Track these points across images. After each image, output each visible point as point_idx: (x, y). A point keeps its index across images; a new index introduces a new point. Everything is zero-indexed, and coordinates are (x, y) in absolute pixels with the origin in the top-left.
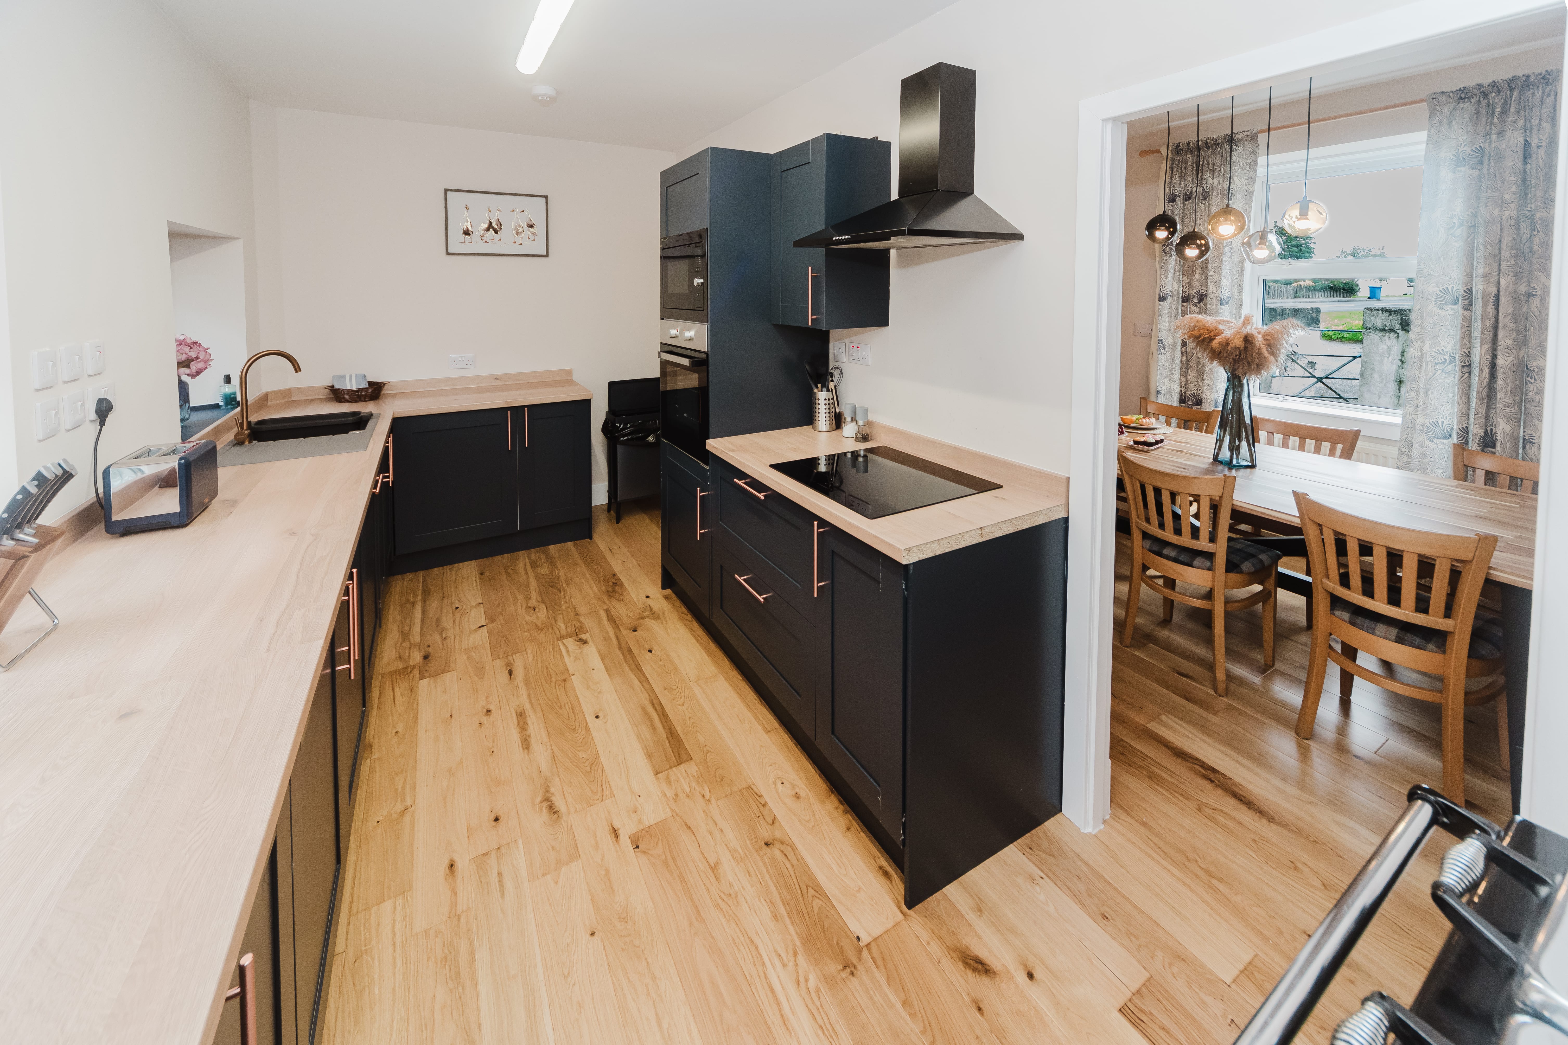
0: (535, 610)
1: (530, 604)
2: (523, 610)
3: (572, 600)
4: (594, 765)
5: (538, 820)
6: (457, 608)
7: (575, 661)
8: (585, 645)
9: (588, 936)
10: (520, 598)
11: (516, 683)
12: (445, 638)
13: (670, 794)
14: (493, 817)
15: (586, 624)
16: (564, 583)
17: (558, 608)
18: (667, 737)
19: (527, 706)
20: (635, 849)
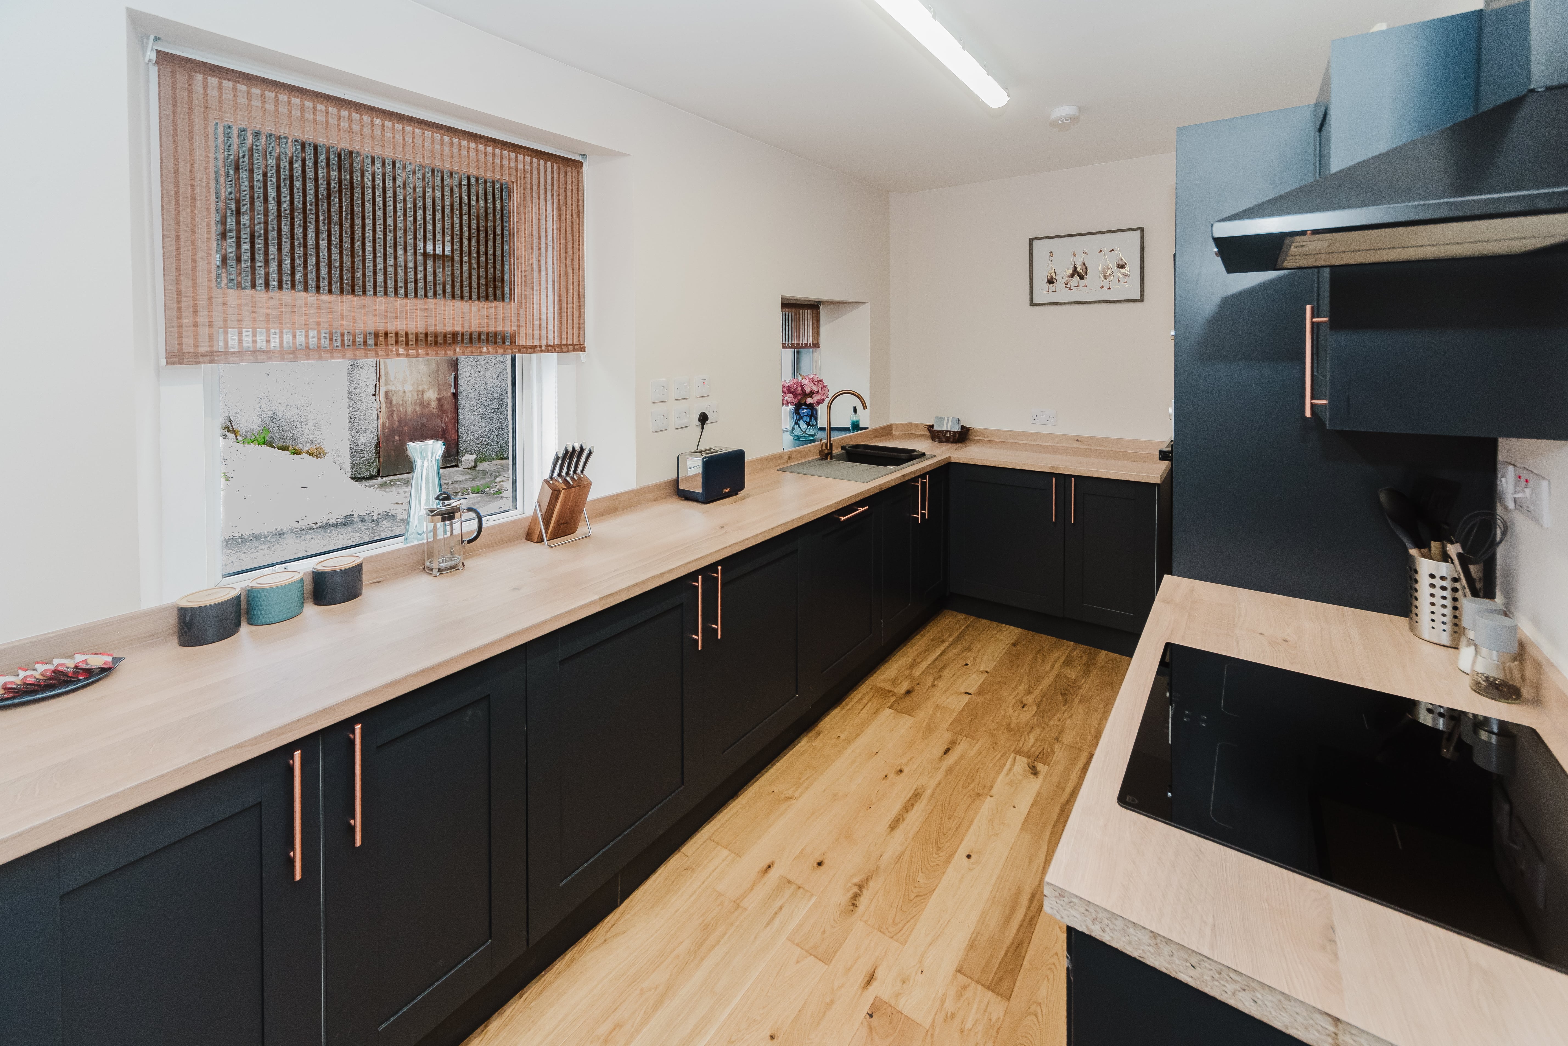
0: (1023, 707)
1: (1024, 700)
2: (1014, 701)
3: (1068, 721)
4: (919, 898)
5: (839, 897)
6: (967, 664)
7: (1007, 784)
8: (1032, 776)
9: (768, 1035)
10: (1022, 688)
11: (942, 764)
12: (934, 685)
13: (949, 1006)
14: (819, 860)
15: (1056, 755)
16: (1079, 697)
17: (1046, 719)
18: (1009, 948)
19: (929, 792)
20: (868, 1015)
